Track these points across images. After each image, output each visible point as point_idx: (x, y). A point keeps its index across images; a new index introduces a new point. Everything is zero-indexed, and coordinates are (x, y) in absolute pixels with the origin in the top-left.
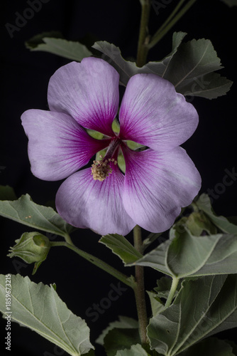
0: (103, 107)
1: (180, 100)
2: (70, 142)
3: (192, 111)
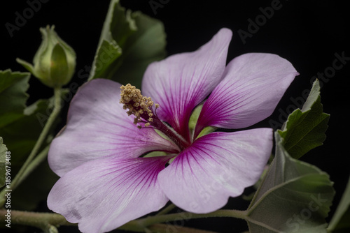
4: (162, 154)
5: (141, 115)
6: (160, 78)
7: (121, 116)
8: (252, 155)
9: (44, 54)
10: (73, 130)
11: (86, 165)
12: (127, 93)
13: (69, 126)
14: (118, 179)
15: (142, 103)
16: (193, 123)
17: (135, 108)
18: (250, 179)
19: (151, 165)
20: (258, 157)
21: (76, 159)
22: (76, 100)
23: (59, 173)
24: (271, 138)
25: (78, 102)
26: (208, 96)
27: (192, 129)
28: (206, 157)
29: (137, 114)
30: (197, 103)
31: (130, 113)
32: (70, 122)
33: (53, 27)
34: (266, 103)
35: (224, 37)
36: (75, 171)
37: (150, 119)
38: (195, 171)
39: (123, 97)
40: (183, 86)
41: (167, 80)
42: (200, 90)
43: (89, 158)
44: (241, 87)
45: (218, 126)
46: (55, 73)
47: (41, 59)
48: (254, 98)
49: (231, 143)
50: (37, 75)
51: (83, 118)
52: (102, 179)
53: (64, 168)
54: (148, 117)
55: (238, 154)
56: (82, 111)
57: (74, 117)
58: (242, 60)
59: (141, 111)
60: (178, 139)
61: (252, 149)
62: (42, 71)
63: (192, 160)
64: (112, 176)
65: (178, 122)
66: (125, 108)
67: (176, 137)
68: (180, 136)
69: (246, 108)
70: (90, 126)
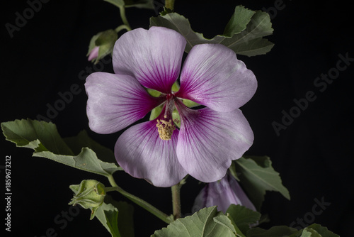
0: (167, 70)
1: (241, 67)
2: (130, 100)
3: (251, 77)
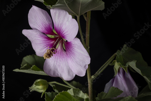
4: (64, 45)
5: (53, 52)
6: (41, 51)
7: (54, 61)
8: (59, 14)
9: (38, 89)
10: (61, 75)
11: (71, 67)
12: (46, 57)
13: (60, 76)
14: (73, 56)
15: (49, 51)
16: (53, 37)
17: (50, 54)
18: (66, 14)
19: (67, 46)
20: (59, 12)
21: (69, 71)
22: (51, 75)
23: (74, 76)
24: (53, 9)
25: (52, 74)
26: (44, 33)
27: (55, 37)
28: (62, 29)
29: (52, 53)
30: (46, 37)
31: (52, 55)
32: (58, 76)
33: (29, 88)
34: (43, 13)
35: (25, 32)
36: (73, 70)
37: (53, 48)
38: (67, 31)
39: (48, 58)
40: (42, 42)
41: (41, 48)
42: (42, 36)
43: (68, 67)
44: (39, 23)
45: (52, 28)
46: (44, 84)
47: (40, 89)
48: (42, 18)
49: (57, 22)
50: (45, 90)
51: (57, 72)
52: (74, 61)
53: (72, 74)
54: (53, 49)
55: (59, 19)
56: (54, 73)
57: (57, 75)
58: (31, 25)
59: (51, 52)
60: (58, 40)
61: (57, 15)
62: (44, 89)
63: (63, 33)
64: (72, 58)
65: (53, 42)
66: (51, 57)
67: (58, 41)
68: (57, 40)
69: (45, 19)
70: (59, 69)
